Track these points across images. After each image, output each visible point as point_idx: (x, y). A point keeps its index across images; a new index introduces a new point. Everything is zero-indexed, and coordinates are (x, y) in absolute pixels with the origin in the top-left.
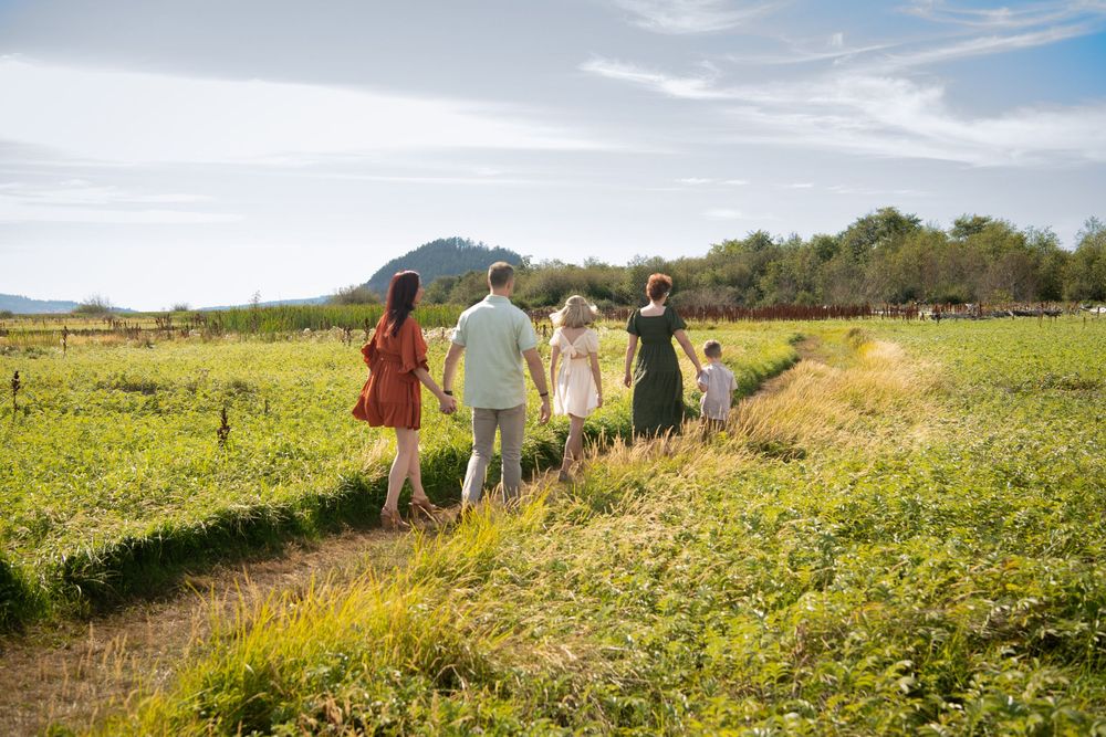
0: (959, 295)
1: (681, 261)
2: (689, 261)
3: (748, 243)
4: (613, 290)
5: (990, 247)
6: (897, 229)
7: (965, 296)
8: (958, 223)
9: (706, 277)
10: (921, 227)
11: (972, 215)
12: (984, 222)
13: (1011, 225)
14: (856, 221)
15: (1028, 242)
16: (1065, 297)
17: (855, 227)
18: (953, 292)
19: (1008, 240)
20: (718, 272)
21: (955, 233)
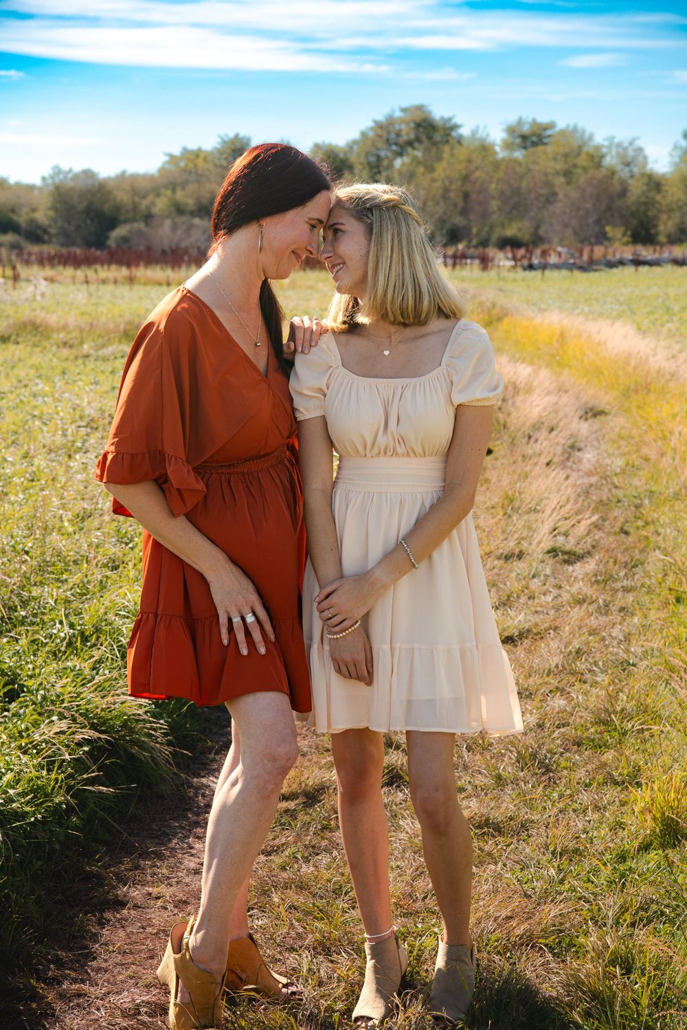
0: (520, 235)
1: (122, 176)
2: (135, 177)
3: (220, 152)
4: (22, 219)
5: (559, 166)
6: (430, 138)
7: (525, 236)
8: (511, 130)
9: (161, 205)
10: (461, 137)
11: (530, 120)
12: (545, 129)
13: (587, 135)
14: (371, 124)
15: (608, 161)
16: (662, 238)
17: (371, 134)
18: (510, 232)
19: (583, 156)
20: (179, 195)
21: (508, 146)
